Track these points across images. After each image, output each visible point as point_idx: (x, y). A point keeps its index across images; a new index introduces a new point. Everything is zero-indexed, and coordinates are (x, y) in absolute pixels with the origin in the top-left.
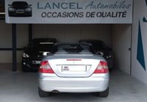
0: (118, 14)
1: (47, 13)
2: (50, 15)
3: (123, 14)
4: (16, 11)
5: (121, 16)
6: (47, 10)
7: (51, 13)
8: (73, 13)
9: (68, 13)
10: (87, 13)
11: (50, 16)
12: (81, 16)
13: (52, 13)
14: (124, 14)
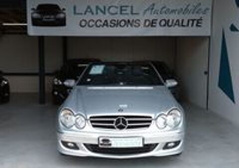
0: (191, 22)
1: (88, 21)
2: (91, 23)
3: (198, 23)
4: (42, 18)
5: (195, 24)
8: (125, 21)
9: (118, 21)
11: (93, 26)
12: (137, 25)
14: (199, 23)
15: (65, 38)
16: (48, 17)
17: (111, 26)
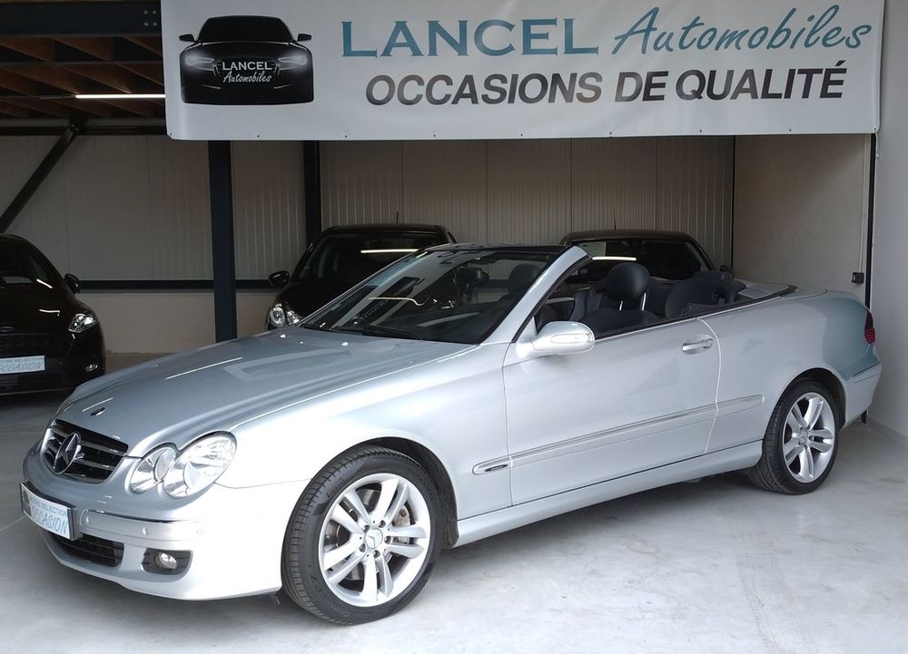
0: (800, 80)
1: (397, 80)
3: (827, 82)
6: (400, 65)
7: (420, 82)
8: (542, 79)
9: (515, 77)
10: (623, 76)
11: (417, 99)
12: (589, 94)
13: (427, 78)
14: (831, 82)
15: (311, 150)
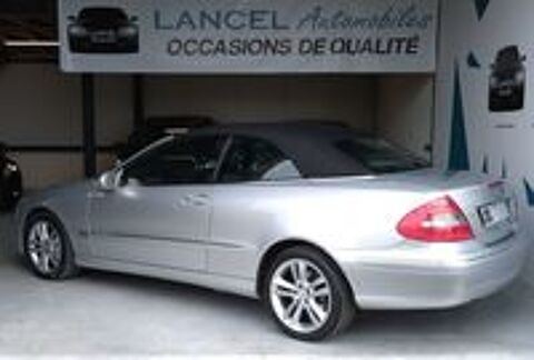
0: (395, 44)
1: (183, 42)
2: (191, 47)
3: (409, 46)
4: (90, 37)
5: (403, 49)
6: (185, 33)
7: (195, 42)
8: (260, 42)
10: (303, 42)
11: (194, 52)
12: (284, 50)
13: (199, 40)
14: (411, 45)
15: (138, 79)
16: (102, 33)
17: (231, 52)
